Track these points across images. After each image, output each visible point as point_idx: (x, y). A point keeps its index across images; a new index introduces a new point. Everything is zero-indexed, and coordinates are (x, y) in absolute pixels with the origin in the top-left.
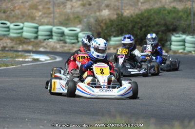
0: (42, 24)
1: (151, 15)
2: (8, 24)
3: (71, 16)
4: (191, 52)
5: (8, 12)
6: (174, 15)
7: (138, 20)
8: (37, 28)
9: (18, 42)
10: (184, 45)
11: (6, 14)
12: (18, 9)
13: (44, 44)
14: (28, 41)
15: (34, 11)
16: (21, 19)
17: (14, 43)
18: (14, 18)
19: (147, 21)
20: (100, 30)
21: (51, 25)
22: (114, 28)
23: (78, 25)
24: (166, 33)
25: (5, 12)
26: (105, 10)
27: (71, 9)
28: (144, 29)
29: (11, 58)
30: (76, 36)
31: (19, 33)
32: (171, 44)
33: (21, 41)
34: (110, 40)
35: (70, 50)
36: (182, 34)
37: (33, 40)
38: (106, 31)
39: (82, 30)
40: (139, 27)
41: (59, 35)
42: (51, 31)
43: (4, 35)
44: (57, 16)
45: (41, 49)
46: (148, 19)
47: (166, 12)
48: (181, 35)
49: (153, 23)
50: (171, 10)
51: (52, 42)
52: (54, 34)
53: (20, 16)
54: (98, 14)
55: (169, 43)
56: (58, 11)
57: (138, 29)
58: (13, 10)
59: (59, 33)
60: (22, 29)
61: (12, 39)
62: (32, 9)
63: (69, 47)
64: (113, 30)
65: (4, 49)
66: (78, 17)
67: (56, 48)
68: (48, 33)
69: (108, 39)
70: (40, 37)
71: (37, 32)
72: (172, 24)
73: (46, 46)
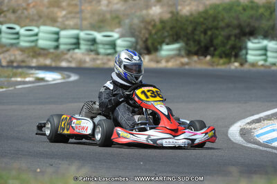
0: (65, 28)
1: (219, 13)
2: (18, 28)
3: (108, 16)
4: (274, 64)
5: (19, 12)
6: (252, 12)
7: (202, 20)
8: (57, 33)
9: (31, 54)
10: (265, 55)
11: (17, 15)
12: (34, 7)
13: (67, 56)
14: (46, 52)
15: (56, 10)
16: (37, 21)
17: (26, 55)
18: (27, 21)
19: (214, 21)
20: (147, 36)
21: (77, 29)
22: (167, 31)
23: (116, 28)
24: (239, 38)
25: (14, 12)
26: (155, 6)
27: (108, 6)
28: (209, 33)
29: (6, 77)
30: (113, 45)
31: (32, 41)
32: (247, 54)
33: (35, 52)
34: (161, 50)
35: (104, 64)
36: (263, 39)
37: (52, 51)
38: (156, 37)
39: (122, 36)
40: (202, 30)
41: (89, 43)
42: (77, 38)
43: (12, 45)
44: (88, 15)
45: (64, 64)
46: (215, 18)
47: (240, 8)
48: (261, 41)
49: (222, 24)
50: (247, 6)
51: (78, 53)
52: (81, 42)
53: (36, 18)
54: (144, 12)
55: (244, 52)
56: (89, 8)
57: (202, 32)
58: (26, 9)
59: (88, 40)
60: (36, 35)
61: (23, 50)
62: (54, 6)
63: (102, 59)
64: (166, 34)
65: (10, 64)
66: (117, 17)
67: (85, 62)
68: (74, 41)
69: (159, 47)
70: (62, 47)
71: (57, 40)
72: (249, 25)
73: (70, 59)
